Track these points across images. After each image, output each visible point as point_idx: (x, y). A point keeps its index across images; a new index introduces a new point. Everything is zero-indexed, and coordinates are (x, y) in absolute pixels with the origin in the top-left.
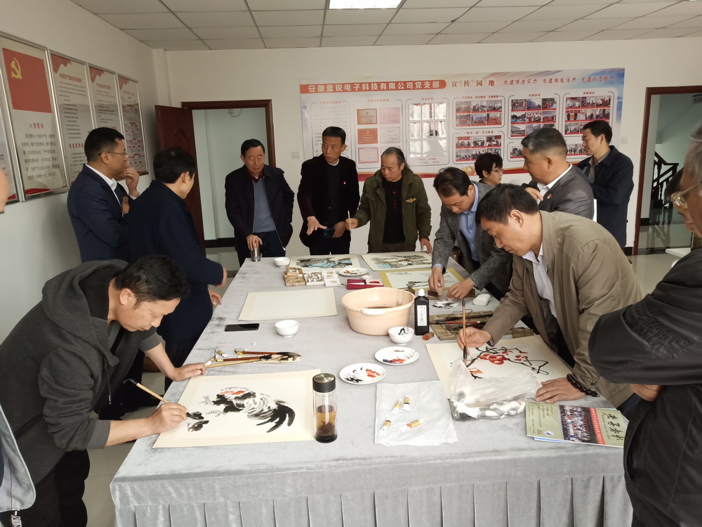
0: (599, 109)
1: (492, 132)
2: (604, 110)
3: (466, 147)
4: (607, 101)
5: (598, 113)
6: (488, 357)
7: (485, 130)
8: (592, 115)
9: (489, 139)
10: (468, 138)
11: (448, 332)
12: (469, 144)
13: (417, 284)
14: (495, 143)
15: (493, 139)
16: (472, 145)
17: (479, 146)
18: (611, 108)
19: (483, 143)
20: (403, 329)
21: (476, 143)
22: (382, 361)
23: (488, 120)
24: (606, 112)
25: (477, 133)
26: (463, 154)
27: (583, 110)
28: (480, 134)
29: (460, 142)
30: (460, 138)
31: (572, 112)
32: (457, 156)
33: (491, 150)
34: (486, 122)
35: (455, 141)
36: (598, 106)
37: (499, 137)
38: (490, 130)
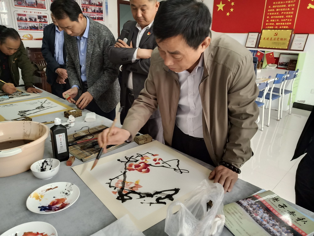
0: (98, 7)
1: (41, 13)
2: (100, 8)
3: (25, 21)
4: (101, 3)
5: (97, 10)
6: (133, 167)
7: (36, 11)
8: (95, 10)
9: (40, 17)
10: (25, 15)
11: (84, 151)
12: (26, 20)
13: (28, 113)
14: (43, 20)
15: (42, 17)
16: (28, 20)
17: (33, 21)
18: (103, 7)
19: (36, 20)
20: (45, 161)
21: (31, 19)
22: (37, 211)
23: (37, 5)
24: (101, 10)
25: (31, 12)
26: (23, 26)
27: (90, 7)
28: (33, 13)
29: (20, 17)
30: (19, 15)
31: (85, 7)
32: (19, 27)
33: (42, 24)
34: (36, 6)
35: (16, 17)
36: (97, 5)
37: (46, 17)
38: (40, 12)
